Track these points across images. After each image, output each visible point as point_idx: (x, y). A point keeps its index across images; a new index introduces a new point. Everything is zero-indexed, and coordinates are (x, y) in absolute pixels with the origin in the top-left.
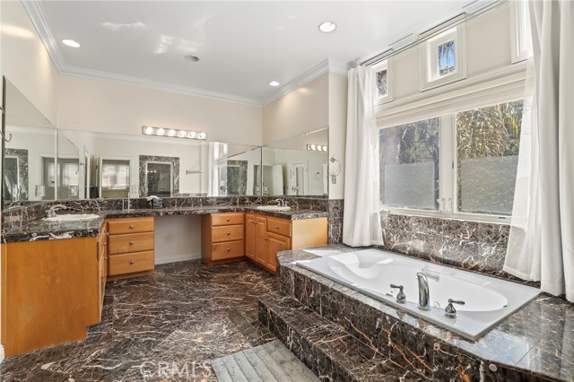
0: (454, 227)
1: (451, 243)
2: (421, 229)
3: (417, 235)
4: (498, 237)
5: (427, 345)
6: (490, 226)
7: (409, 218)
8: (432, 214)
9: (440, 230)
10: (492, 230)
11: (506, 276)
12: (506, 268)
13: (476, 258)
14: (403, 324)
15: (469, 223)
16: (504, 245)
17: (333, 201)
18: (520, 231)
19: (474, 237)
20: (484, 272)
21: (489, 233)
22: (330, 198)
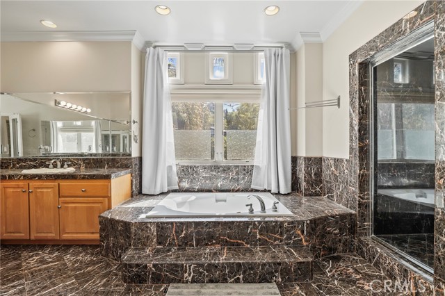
0: (227, 169)
1: (225, 179)
2: (206, 173)
3: (203, 177)
4: (249, 170)
5: (280, 227)
6: (245, 166)
7: (198, 167)
8: (210, 163)
9: (219, 172)
10: (246, 168)
11: (252, 191)
12: (253, 187)
13: (238, 185)
14: (267, 222)
15: (235, 166)
16: (251, 175)
17: (134, 158)
18: (258, 167)
19: (237, 173)
20: (242, 191)
21: (244, 170)
22: (133, 156)
